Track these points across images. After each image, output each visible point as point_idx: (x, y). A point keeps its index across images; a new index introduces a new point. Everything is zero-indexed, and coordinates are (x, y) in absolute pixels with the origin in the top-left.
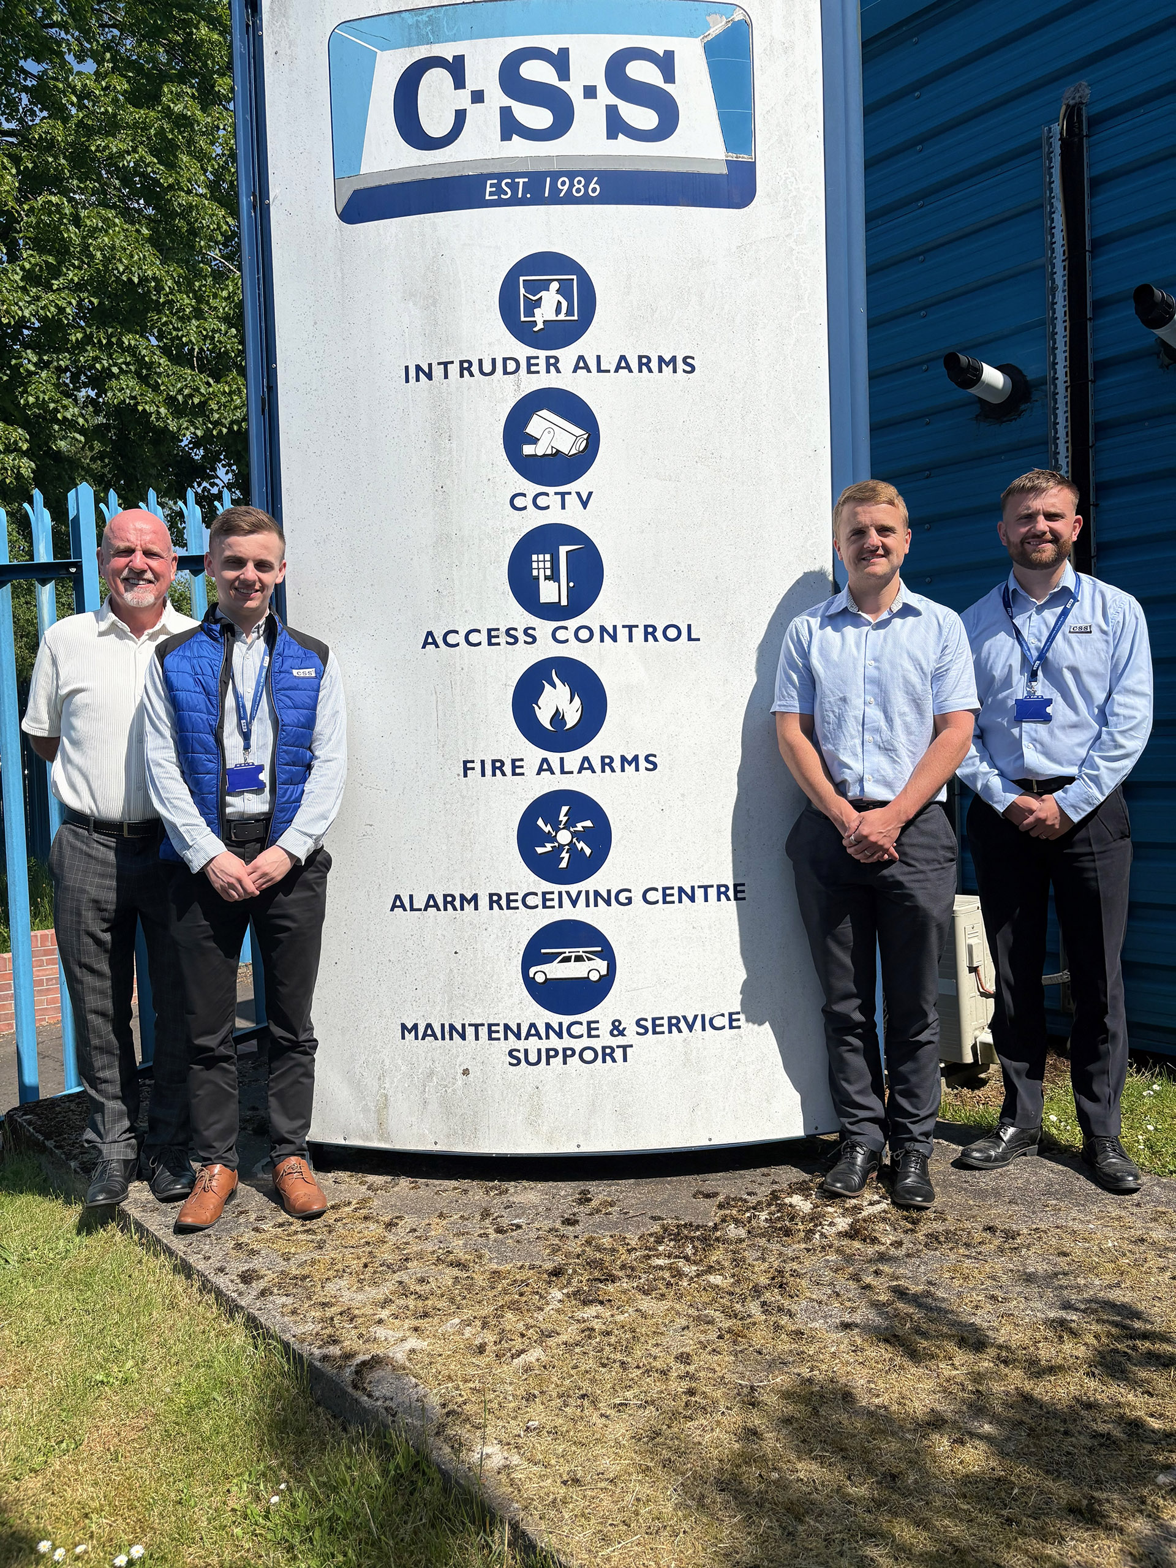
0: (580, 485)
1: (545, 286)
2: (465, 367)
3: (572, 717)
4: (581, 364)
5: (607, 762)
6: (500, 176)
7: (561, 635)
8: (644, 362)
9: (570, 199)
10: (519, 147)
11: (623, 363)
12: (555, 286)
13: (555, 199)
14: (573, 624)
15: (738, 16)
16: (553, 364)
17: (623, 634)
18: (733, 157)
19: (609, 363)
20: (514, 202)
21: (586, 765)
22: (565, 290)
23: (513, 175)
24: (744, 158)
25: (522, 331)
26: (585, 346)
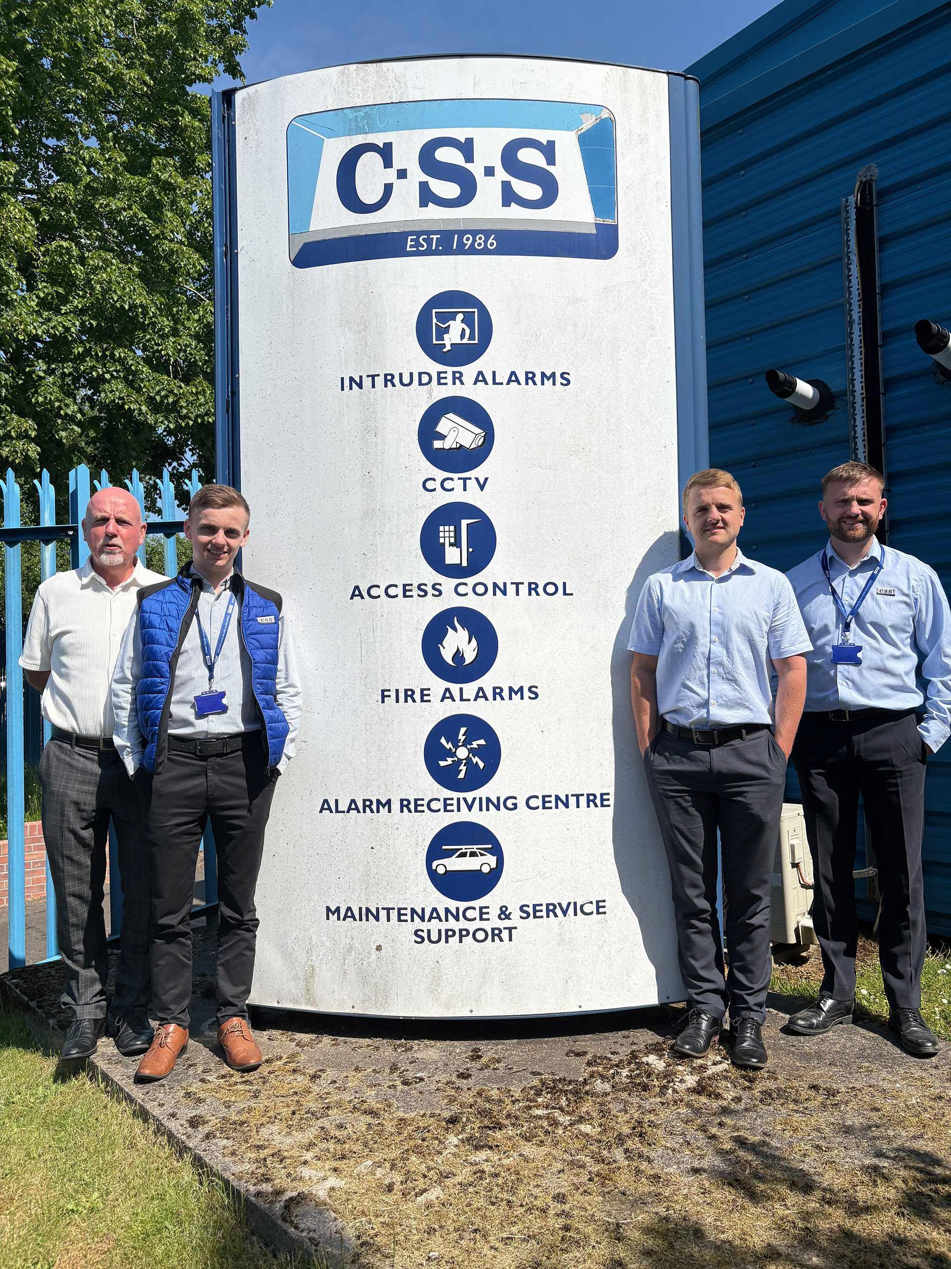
0: (479, 472)
1: (453, 316)
2: (389, 379)
3: (470, 656)
4: (480, 378)
5: (497, 692)
6: (418, 234)
7: (461, 590)
8: (530, 377)
9: (473, 251)
10: (433, 212)
11: (513, 378)
12: (460, 317)
13: (461, 251)
14: (471, 581)
15: (605, 115)
16: (458, 378)
17: (511, 589)
18: (600, 221)
19: (502, 377)
20: (429, 252)
21: (481, 694)
22: (468, 320)
23: (428, 233)
24: (609, 222)
25: (434, 352)
26: (482, 364)
